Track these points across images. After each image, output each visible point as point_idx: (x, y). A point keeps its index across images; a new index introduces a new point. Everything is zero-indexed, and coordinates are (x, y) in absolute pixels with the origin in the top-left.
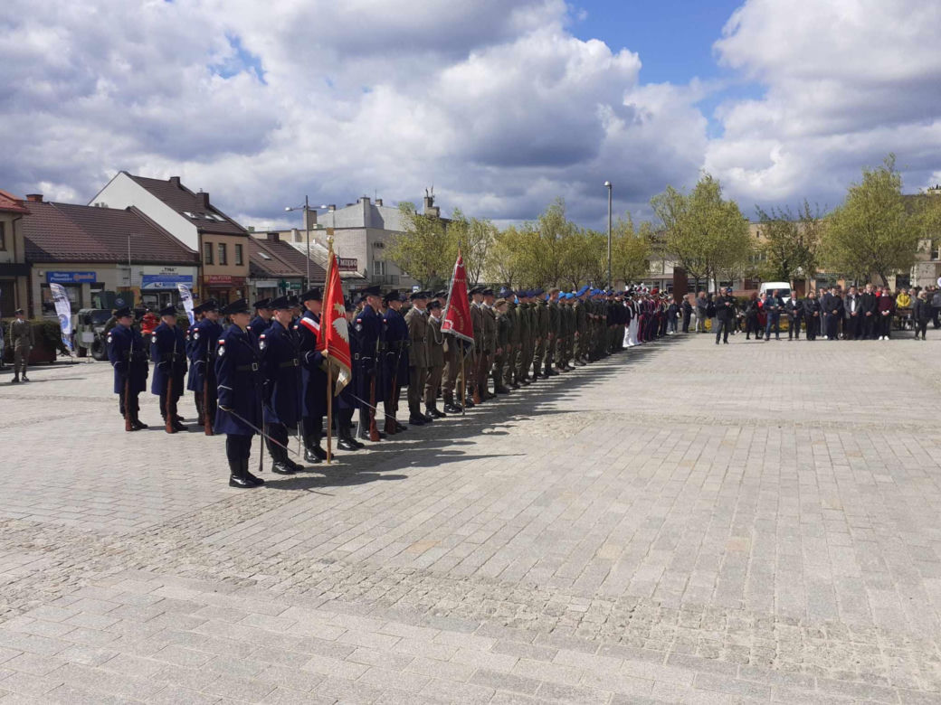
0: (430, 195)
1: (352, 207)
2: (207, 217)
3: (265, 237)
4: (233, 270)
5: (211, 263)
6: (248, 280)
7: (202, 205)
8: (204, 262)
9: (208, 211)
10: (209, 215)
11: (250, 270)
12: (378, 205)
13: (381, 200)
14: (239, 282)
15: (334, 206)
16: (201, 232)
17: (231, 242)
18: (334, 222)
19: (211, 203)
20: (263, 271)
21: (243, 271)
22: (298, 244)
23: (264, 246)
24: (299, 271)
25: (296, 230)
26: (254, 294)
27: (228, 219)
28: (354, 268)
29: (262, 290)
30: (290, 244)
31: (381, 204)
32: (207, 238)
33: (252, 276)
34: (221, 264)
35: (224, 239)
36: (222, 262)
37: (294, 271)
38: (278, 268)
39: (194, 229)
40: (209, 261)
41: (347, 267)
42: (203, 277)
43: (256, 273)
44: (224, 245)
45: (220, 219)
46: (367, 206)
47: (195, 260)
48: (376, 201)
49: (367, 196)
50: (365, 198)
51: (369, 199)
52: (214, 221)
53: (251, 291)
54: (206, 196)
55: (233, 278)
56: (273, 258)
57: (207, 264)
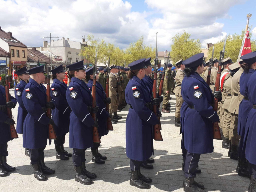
0: (84, 38)
1: (59, 41)
2: (12, 41)
3: (32, 49)
4: (21, 59)
5: (14, 56)
6: (27, 63)
7: (10, 36)
8: (11, 56)
9: (12, 39)
10: (12, 40)
11: (28, 59)
12: (68, 40)
13: (69, 39)
14: (23, 63)
15: (53, 40)
16: (10, 46)
17: (21, 49)
18: (53, 45)
19: (13, 36)
20: (32, 60)
21: (25, 60)
22: (43, 51)
23: (32, 52)
24: (44, 60)
25: (41, 47)
26: (29, 67)
27: (19, 42)
28: (62, 59)
29: (31, 66)
30: (40, 51)
31: (69, 40)
32: (12, 48)
33: (28, 61)
34: (17, 57)
35: (18, 48)
36: (18, 56)
37: (42, 60)
38: (36, 59)
39: (7, 45)
40: (13, 56)
41: (59, 59)
42: (11, 61)
43: (30, 60)
44: (18, 51)
45: (16, 42)
46: (64, 40)
47: (8, 55)
48: (67, 39)
49: (64, 37)
50: (64, 38)
51: (65, 38)
52: (14, 42)
53: (28, 66)
54: (11, 33)
55: (22, 62)
56: (35, 56)
57: (12, 57)
